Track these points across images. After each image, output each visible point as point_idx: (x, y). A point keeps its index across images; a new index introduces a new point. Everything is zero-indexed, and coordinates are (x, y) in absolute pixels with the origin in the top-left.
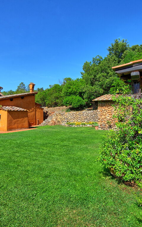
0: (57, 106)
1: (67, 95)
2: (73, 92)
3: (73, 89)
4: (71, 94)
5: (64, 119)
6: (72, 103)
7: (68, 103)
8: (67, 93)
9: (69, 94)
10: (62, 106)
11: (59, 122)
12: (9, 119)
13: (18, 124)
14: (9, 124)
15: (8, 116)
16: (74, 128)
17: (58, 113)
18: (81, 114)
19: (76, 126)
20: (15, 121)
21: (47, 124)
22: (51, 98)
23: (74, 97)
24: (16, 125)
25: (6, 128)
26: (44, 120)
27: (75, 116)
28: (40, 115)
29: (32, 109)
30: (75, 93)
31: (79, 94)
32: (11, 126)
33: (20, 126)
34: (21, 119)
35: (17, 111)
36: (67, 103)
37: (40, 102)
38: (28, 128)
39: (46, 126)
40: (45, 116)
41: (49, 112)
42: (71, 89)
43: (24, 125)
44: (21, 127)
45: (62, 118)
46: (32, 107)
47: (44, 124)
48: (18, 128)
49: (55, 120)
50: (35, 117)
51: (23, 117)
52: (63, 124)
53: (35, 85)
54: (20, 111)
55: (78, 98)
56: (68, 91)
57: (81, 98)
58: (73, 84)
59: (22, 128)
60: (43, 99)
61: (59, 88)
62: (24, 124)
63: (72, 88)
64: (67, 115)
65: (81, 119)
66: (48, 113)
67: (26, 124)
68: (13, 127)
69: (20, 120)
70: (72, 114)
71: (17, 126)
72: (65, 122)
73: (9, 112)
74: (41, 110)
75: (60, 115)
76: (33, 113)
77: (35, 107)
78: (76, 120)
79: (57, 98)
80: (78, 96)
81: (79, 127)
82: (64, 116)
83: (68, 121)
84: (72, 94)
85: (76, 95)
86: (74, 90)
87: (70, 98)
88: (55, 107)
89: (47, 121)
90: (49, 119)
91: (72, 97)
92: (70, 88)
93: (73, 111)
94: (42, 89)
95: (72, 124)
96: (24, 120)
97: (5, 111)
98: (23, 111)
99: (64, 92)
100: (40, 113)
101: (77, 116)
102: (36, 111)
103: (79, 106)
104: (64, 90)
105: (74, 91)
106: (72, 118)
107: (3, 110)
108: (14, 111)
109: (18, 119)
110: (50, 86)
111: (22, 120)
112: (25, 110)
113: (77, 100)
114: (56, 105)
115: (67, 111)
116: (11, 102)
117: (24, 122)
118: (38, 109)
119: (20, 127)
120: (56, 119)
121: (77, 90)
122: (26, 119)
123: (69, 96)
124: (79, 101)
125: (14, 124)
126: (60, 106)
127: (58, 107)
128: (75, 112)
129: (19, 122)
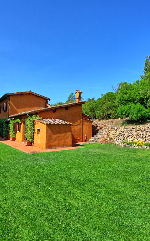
0: (110, 118)
1: (122, 104)
2: (130, 99)
3: (130, 95)
4: (127, 101)
5: (119, 136)
6: (129, 113)
7: (124, 113)
8: (123, 100)
9: (125, 102)
10: (116, 118)
11: (111, 139)
12: (48, 134)
13: (58, 140)
14: (48, 140)
15: (47, 131)
16: (134, 150)
17: (110, 128)
18: (143, 129)
19: (137, 147)
20: (56, 137)
21: (96, 141)
22: (102, 108)
23: (132, 105)
24: (56, 142)
25: (44, 146)
26: (93, 136)
27: (134, 131)
28: (88, 129)
29: (78, 122)
30: (133, 101)
31: (140, 101)
32: (50, 143)
33: (62, 142)
34: (63, 134)
35: (58, 124)
36: (122, 114)
37: (90, 114)
38: (71, 146)
39: (94, 143)
40: (95, 131)
41: (100, 126)
42: (128, 95)
43: (67, 143)
44: (63, 144)
45: (115, 134)
46: (79, 120)
47: (93, 141)
48: (58, 145)
49: (106, 136)
50: (81, 131)
51: (66, 132)
52: (117, 143)
53: (82, 93)
54: (62, 124)
55: (139, 106)
56: (123, 97)
57: (142, 106)
58: (131, 88)
59: (63, 146)
60: (93, 110)
61: (112, 96)
62: (67, 140)
63: (129, 93)
64: (122, 130)
65: (144, 137)
66: (98, 127)
67: (69, 141)
68: (53, 144)
69: (61, 135)
70: (129, 129)
71: (58, 143)
72: (120, 140)
73: (49, 125)
74: (90, 123)
75: (113, 130)
76: (80, 127)
77: (81, 119)
78: (136, 138)
79: (110, 108)
80: (138, 103)
81: (141, 149)
82: (118, 131)
83: (124, 139)
84: (129, 101)
85: (136, 103)
86: (132, 95)
87: (126, 107)
88: (107, 119)
89: (96, 138)
90: (98, 135)
91: (129, 106)
92: (126, 94)
93: (131, 125)
94: (93, 99)
95: (131, 144)
96: (66, 136)
97: (44, 124)
98: (66, 125)
99: (118, 100)
100: (87, 127)
101: (138, 131)
102: (83, 124)
103: (141, 118)
104: (118, 97)
105: (132, 98)
106: (130, 134)
107: (42, 123)
108: (54, 124)
109: (59, 135)
110: (102, 95)
111: (65, 135)
112: (68, 123)
113: (137, 109)
114: (108, 117)
115: (123, 124)
116: (54, 113)
117: (67, 138)
118: (86, 122)
119: (61, 145)
120: (108, 136)
121: (137, 96)
122: (69, 134)
123: (125, 104)
124: (140, 110)
125: (55, 140)
126: (113, 119)
127: (111, 120)
128: (134, 127)
129: (60, 138)
